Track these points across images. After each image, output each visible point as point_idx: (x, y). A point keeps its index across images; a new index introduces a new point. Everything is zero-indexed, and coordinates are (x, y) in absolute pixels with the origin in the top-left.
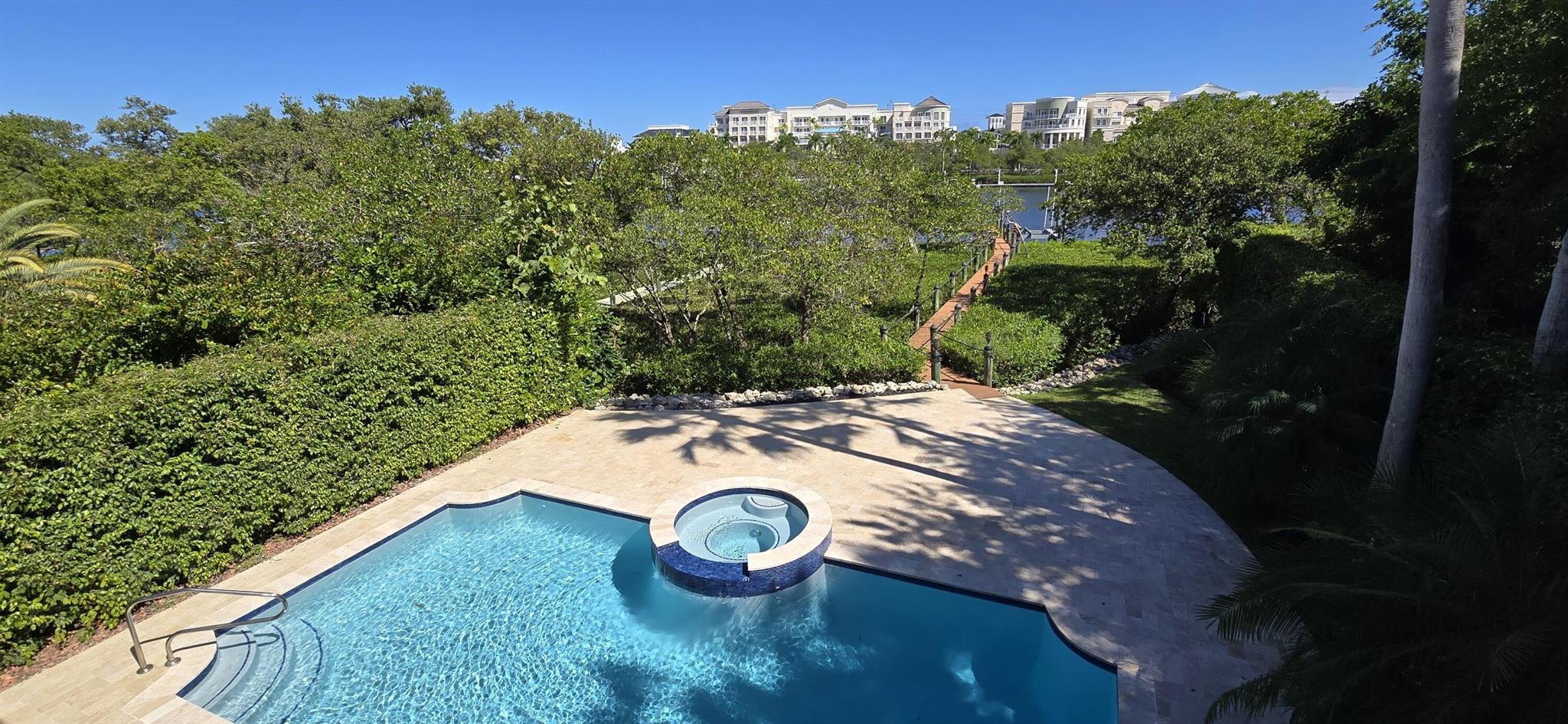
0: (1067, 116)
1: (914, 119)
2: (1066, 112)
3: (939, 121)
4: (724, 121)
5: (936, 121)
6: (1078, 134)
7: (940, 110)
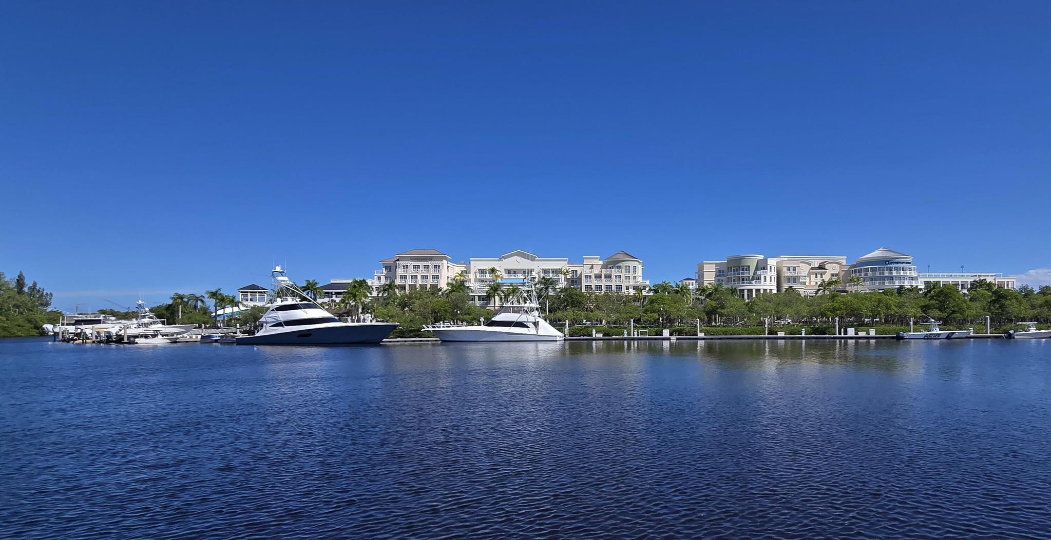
0: (759, 272)
1: (604, 272)
2: (757, 269)
3: (631, 274)
4: (393, 268)
5: (627, 274)
6: (771, 290)
7: (632, 264)
